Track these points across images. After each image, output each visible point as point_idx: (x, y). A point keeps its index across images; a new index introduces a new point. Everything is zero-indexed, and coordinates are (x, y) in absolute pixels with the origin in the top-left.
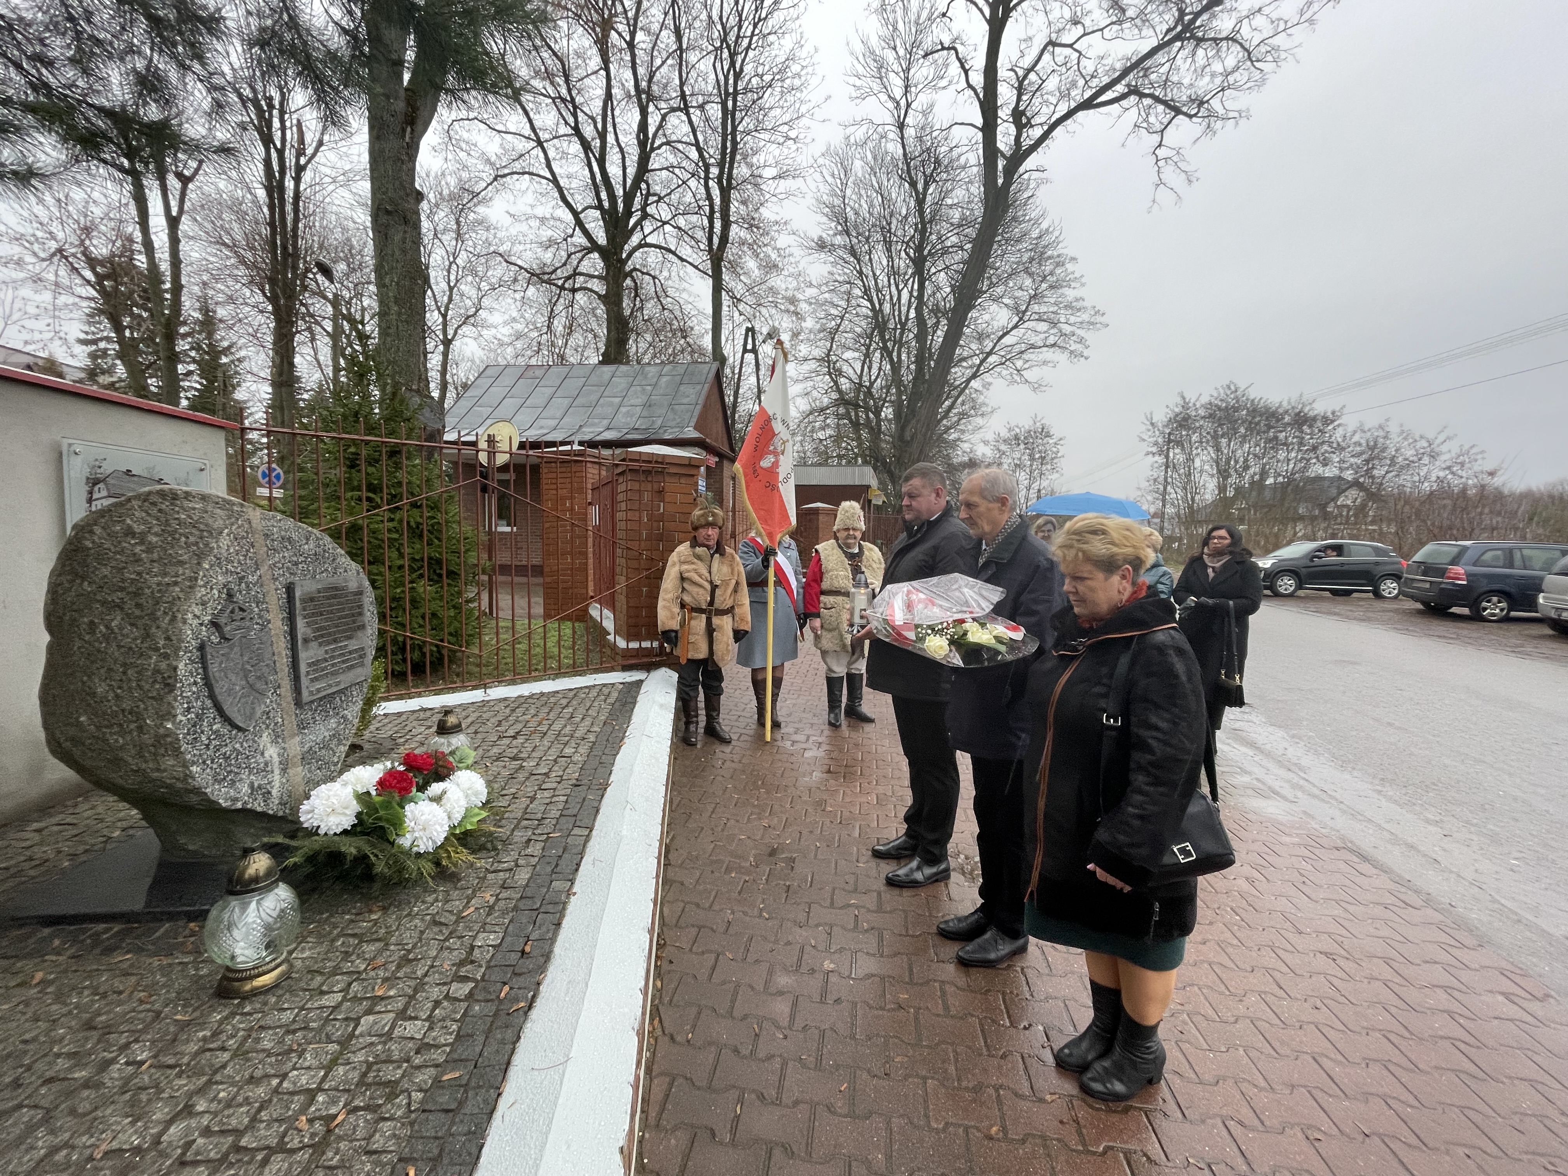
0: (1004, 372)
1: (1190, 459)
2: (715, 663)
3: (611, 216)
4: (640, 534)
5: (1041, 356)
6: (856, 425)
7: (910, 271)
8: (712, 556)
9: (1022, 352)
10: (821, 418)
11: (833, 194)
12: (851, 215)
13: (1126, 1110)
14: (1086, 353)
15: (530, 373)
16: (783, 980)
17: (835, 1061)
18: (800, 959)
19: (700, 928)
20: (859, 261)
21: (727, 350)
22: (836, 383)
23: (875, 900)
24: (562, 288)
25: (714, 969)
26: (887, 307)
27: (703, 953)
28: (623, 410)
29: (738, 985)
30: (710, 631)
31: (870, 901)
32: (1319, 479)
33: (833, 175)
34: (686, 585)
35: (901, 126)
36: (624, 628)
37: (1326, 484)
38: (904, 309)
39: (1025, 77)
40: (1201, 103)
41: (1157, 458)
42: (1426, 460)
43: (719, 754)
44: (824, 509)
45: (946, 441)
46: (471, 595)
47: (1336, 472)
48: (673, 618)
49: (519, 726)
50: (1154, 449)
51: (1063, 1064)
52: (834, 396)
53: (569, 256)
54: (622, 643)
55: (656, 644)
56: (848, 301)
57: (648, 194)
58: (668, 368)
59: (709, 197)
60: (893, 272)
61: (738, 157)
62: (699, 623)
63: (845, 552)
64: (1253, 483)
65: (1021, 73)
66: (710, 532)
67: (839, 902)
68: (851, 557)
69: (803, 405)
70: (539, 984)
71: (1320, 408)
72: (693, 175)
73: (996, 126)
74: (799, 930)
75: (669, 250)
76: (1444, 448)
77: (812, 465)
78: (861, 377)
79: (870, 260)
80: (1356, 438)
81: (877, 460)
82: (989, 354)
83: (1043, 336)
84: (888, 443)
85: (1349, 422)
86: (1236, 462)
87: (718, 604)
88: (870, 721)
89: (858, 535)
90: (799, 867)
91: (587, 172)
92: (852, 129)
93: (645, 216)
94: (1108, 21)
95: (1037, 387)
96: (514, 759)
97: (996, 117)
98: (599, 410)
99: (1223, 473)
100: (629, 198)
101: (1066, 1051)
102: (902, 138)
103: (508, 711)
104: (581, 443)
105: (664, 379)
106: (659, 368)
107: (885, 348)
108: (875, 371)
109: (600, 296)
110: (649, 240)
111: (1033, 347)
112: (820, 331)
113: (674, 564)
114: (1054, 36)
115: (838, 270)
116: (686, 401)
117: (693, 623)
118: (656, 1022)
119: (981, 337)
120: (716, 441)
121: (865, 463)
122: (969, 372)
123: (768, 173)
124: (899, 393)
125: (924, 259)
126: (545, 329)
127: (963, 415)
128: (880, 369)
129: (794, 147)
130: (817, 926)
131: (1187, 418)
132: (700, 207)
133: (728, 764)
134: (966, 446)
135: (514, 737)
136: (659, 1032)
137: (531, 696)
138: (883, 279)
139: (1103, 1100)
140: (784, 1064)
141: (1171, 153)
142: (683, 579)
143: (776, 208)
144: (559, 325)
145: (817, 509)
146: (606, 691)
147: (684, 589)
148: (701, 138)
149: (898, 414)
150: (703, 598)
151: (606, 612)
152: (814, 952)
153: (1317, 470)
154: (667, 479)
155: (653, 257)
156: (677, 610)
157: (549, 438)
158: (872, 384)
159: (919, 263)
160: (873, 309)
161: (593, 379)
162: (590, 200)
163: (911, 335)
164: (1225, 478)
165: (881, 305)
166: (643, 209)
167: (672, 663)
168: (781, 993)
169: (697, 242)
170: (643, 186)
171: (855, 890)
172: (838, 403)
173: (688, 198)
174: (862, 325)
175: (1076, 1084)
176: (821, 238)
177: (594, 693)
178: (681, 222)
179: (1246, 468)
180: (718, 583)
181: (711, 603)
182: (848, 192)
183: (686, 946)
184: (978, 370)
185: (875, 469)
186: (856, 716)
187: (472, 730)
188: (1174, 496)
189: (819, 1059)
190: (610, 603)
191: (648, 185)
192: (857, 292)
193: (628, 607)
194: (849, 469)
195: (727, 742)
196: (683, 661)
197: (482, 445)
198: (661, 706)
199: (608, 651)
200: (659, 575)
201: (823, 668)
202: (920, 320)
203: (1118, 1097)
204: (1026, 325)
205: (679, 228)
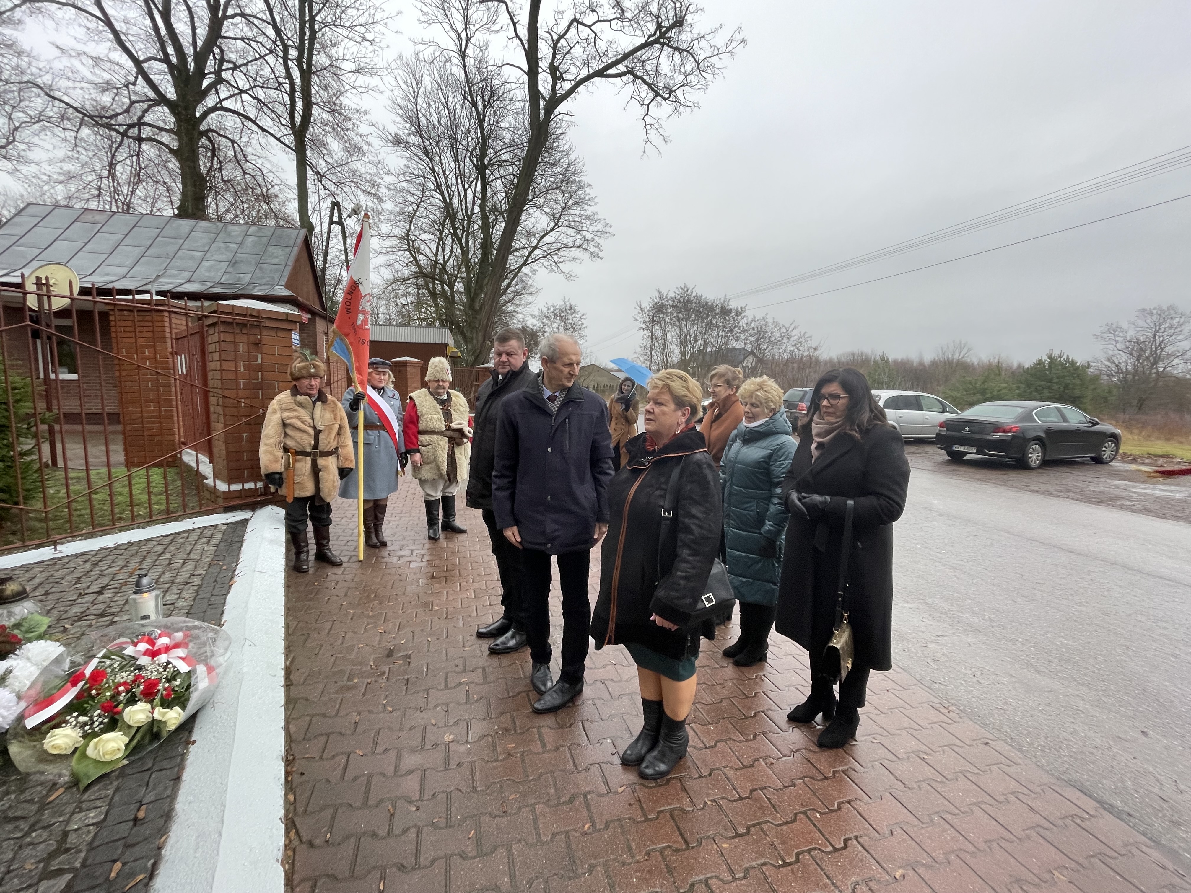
0: (546, 263)
1: (665, 334)
2: (322, 500)
3: (180, 72)
4: (238, 384)
5: (571, 254)
6: (434, 295)
7: (474, 176)
8: (314, 403)
9: (558, 250)
10: (403, 287)
11: (406, 98)
12: (423, 120)
13: (668, 781)
14: (601, 255)
15: (89, 217)
16: (410, 761)
17: (462, 815)
18: (424, 739)
19: (328, 735)
20: (431, 160)
21: (314, 219)
22: (415, 259)
23: (480, 675)
24: (124, 135)
25: (345, 769)
26: (455, 202)
27: (334, 757)
28: (205, 264)
29: (370, 777)
30: (316, 471)
31: (477, 676)
32: (734, 349)
33: (406, 83)
34: (289, 431)
35: (463, 55)
36: (225, 472)
37: (738, 352)
38: (469, 206)
39: (558, 40)
40: (671, 92)
41: (646, 332)
42: (785, 340)
43: (331, 577)
44: (411, 362)
45: (505, 312)
46: (26, 448)
47: (743, 345)
48: (276, 461)
49: (105, 580)
50: (643, 326)
51: (626, 762)
52: (414, 269)
53: (132, 102)
54: (222, 486)
55: (260, 485)
56: (423, 191)
57: (222, 60)
58: (253, 229)
59: (289, 76)
60: (460, 175)
61: (317, 46)
62: (305, 465)
63: (436, 399)
64: (699, 351)
65: (555, 37)
66: (313, 382)
67: (451, 684)
68: (442, 402)
69: (387, 274)
70: (160, 848)
71: (733, 305)
72: (271, 52)
73: (538, 73)
74: (422, 715)
75: (248, 118)
76: (793, 333)
77: (397, 325)
78: (436, 255)
79: (441, 160)
80: (753, 325)
81: (452, 324)
82: (535, 248)
83: (571, 239)
84: (460, 310)
85: (749, 314)
86: (690, 336)
87: (322, 446)
88: (463, 532)
89: (447, 385)
90: (414, 662)
91: (148, 22)
92: (422, 47)
93: (220, 80)
94: (614, 16)
95: (569, 277)
96: (102, 615)
97: (537, 66)
98: (176, 262)
99: (683, 343)
100: (201, 58)
101: (629, 752)
102: (464, 65)
103: (88, 566)
104: (158, 293)
105: (250, 239)
106: (244, 228)
107: (455, 234)
108: (447, 252)
109: (171, 151)
110: (225, 104)
111: (566, 246)
112: (399, 214)
113: (275, 412)
114: (578, 16)
115: (413, 164)
116: (275, 261)
117: (298, 465)
118: (292, 834)
119: (529, 235)
120: (308, 300)
121: (442, 325)
122: (521, 261)
123: (347, 66)
124: (468, 272)
125: (486, 167)
126: (105, 173)
127: (517, 293)
128: (452, 251)
129: (371, 48)
130: (436, 707)
131: (663, 305)
132: (280, 84)
133: (340, 585)
134: (520, 316)
135: (100, 593)
136: (296, 843)
137: (118, 547)
138: (452, 179)
139: (655, 779)
140: (419, 833)
141: (654, 121)
142: (285, 425)
143: (356, 99)
144: (123, 171)
145: (405, 363)
146: (208, 533)
147: (286, 434)
148: (278, 18)
149: (467, 287)
150: (308, 442)
151: (203, 458)
152: (435, 729)
153: (733, 344)
154: (265, 332)
155: (231, 122)
156: (280, 453)
157: (118, 285)
158: (446, 262)
159: (481, 169)
160: (445, 201)
161: (167, 231)
162: (153, 50)
163: (476, 227)
164: (685, 347)
165: (450, 199)
166: (218, 72)
167: (279, 502)
168: (410, 772)
169: (279, 117)
170: (216, 50)
171: (464, 671)
172: (416, 276)
173: (266, 72)
174: (436, 214)
175: (636, 775)
176: (396, 135)
177: (194, 537)
178: (260, 93)
179: (696, 341)
180: (322, 428)
181: (316, 446)
182: (420, 101)
183: (317, 756)
184: (527, 260)
185: (451, 330)
186: (450, 529)
187: (41, 591)
188: (656, 358)
189: (448, 818)
190: (209, 450)
191: (222, 51)
192: (431, 185)
193: (228, 452)
194: (431, 330)
195: (339, 565)
196: (290, 500)
197: (31, 287)
198: (271, 542)
199: (207, 495)
200: (259, 421)
201: (422, 493)
202: (484, 217)
203: (662, 774)
204: (560, 229)
205: (259, 100)
